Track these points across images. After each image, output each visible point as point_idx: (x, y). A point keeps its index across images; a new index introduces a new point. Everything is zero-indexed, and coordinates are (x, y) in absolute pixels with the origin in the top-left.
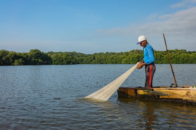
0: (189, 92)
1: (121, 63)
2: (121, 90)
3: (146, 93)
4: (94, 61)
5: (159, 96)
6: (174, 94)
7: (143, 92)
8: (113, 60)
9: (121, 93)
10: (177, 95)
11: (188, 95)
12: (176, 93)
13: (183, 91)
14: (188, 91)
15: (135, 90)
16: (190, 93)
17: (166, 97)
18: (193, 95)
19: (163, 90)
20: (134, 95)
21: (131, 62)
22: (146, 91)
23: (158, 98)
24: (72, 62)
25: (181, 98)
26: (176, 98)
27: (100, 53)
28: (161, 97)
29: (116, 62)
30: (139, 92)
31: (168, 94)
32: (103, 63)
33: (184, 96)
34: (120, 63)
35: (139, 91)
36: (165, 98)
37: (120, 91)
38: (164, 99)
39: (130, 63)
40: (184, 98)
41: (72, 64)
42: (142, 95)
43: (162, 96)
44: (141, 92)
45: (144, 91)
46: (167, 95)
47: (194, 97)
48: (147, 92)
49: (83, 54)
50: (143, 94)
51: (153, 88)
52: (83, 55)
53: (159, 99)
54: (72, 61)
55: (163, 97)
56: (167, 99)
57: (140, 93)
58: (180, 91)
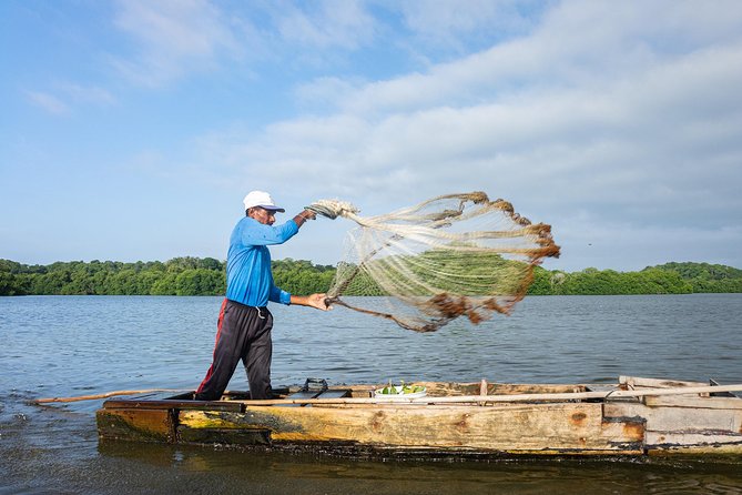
0: (380, 414)
1: (148, 294)
2: (113, 412)
3: (218, 422)
4: (67, 287)
5: (266, 434)
6: (324, 424)
7: (204, 417)
8: (125, 286)
9: (109, 424)
10: (335, 427)
11: (376, 424)
12: (335, 418)
13: (359, 412)
14: (377, 411)
15: (170, 410)
16: (385, 417)
17: (295, 436)
18: (393, 425)
19: (285, 409)
20: (166, 430)
21: (178, 292)
22: (217, 413)
23: (261, 440)
24: (14, 289)
25: (350, 438)
26: (333, 440)
27: (72, 263)
28: (273, 436)
29: (135, 291)
30: (187, 419)
31: (304, 422)
32: (95, 294)
33: (362, 429)
34: (145, 292)
35: (188, 415)
36: (291, 442)
37: (109, 415)
38: (284, 442)
39: (175, 294)
40: (362, 439)
41: (14, 295)
42: (201, 429)
43: (278, 431)
44: (195, 419)
45: (208, 415)
46: (299, 428)
47: (398, 433)
48: (221, 416)
49: (18, 265)
50: (203, 425)
51: (245, 402)
52: (18, 268)
53: (268, 445)
54: (15, 286)
55: (285, 436)
56: (298, 442)
57: (193, 424)
58: (350, 412)
